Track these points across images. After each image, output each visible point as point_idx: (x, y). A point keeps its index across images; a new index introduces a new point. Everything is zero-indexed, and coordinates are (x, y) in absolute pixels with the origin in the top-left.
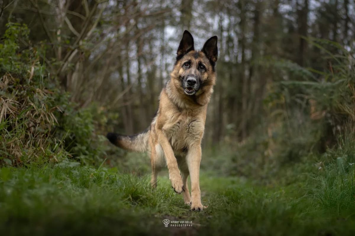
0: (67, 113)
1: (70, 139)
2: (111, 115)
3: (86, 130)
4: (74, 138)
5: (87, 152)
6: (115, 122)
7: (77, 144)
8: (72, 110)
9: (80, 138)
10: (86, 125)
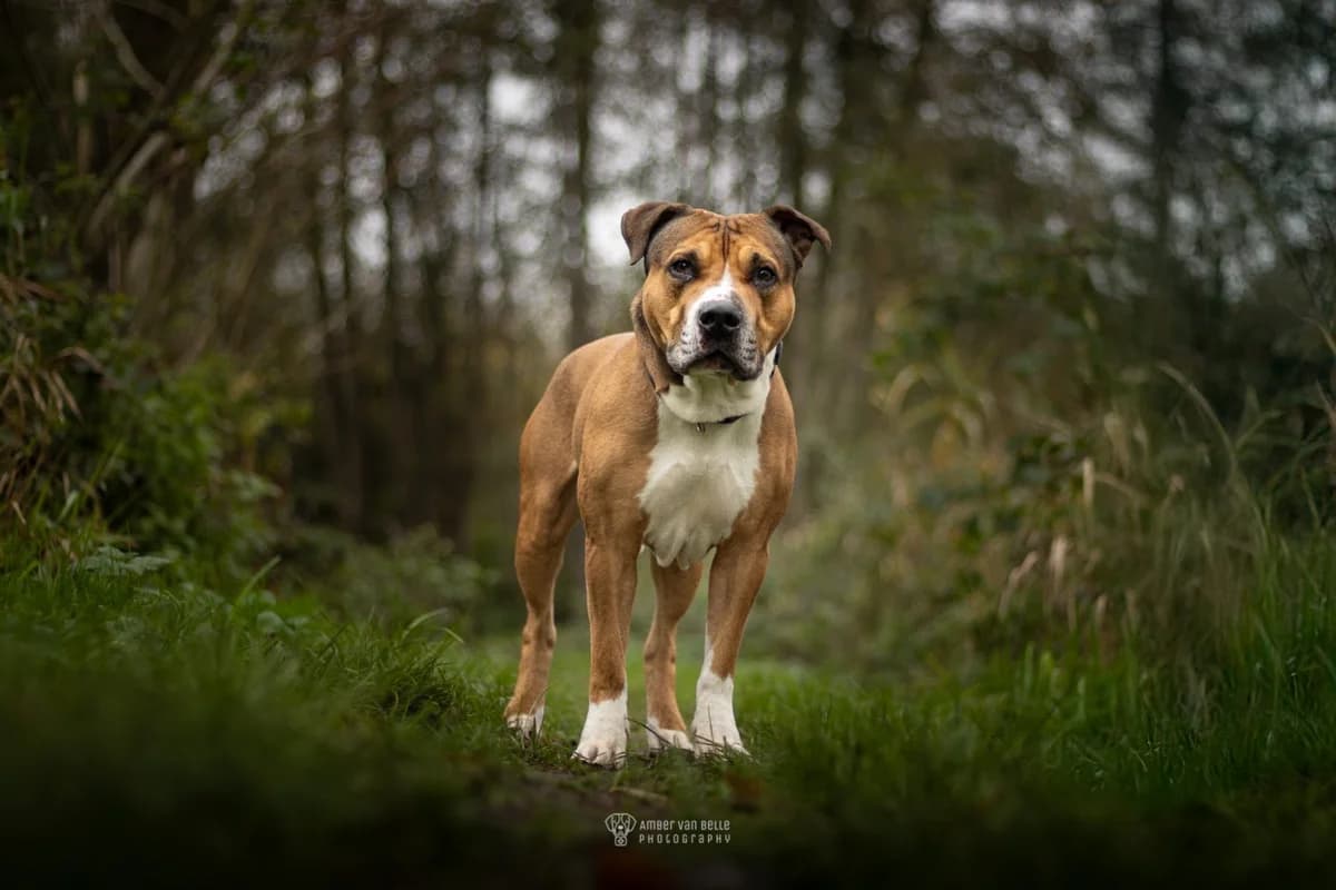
0: (111, 381)
1: (122, 484)
2: (282, 407)
3: (185, 452)
4: (140, 481)
5: (191, 542)
6: (298, 435)
7: (153, 507)
8: (131, 370)
9: (163, 482)
10: (189, 434)
